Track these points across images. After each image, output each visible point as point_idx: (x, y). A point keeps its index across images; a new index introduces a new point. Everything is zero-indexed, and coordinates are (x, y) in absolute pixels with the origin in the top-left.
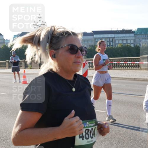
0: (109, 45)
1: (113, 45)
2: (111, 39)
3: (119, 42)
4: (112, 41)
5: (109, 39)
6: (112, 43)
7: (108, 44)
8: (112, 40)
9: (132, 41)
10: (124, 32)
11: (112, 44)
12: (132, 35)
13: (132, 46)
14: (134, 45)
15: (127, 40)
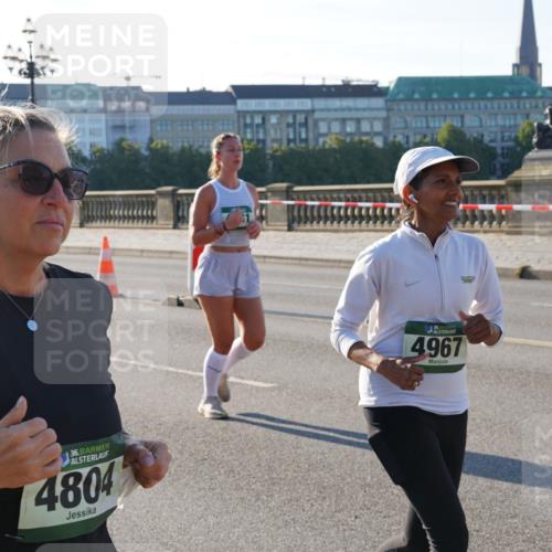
0: (294, 140)
1: (306, 140)
2: (301, 118)
3: (329, 128)
4: (305, 124)
5: (294, 117)
6: (303, 130)
7: (291, 136)
8: (306, 119)
9: (378, 127)
10: (347, 90)
11: (303, 136)
12: (378, 102)
13: (379, 142)
14: (385, 139)
15: (358, 121)
